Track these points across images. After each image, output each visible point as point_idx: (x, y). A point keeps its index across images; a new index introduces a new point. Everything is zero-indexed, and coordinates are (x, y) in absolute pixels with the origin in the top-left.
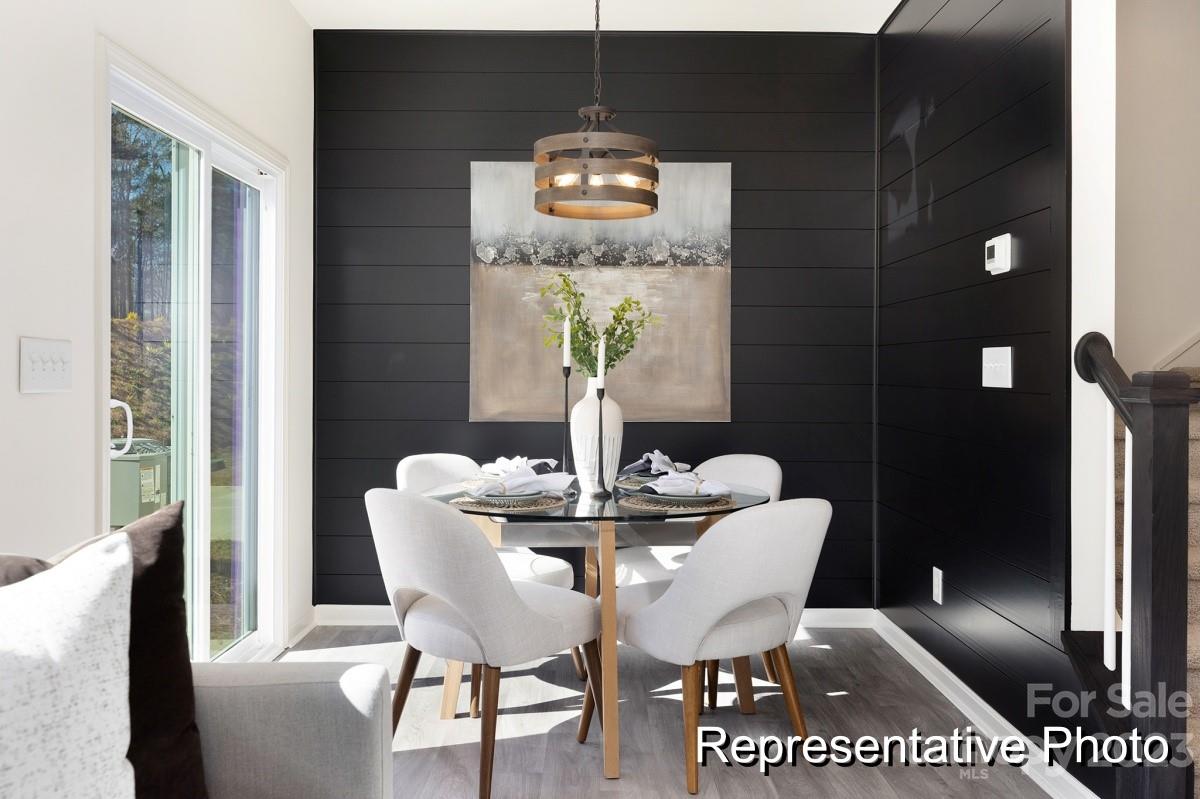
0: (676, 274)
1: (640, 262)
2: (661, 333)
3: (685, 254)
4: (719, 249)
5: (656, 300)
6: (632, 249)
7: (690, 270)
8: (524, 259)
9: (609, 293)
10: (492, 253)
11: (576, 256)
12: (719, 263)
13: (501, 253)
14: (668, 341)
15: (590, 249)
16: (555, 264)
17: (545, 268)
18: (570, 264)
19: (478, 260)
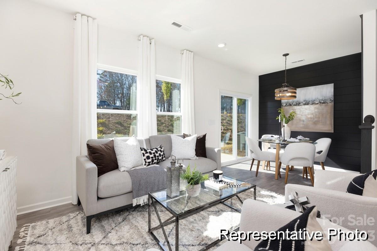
0: (321, 105)
1: (313, 104)
2: (317, 116)
3: (322, 102)
4: (331, 100)
5: (316, 110)
6: (311, 102)
7: (324, 104)
8: (290, 105)
9: (306, 109)
10: (285, 104)
11: (300, 104)
12: (330, 103)
13: (286, 105)
14: (319, 118)
15: (302, 102)
16: (296, 105)
17: (294, 106)
18: (299, 105)
19: (282, 106)
